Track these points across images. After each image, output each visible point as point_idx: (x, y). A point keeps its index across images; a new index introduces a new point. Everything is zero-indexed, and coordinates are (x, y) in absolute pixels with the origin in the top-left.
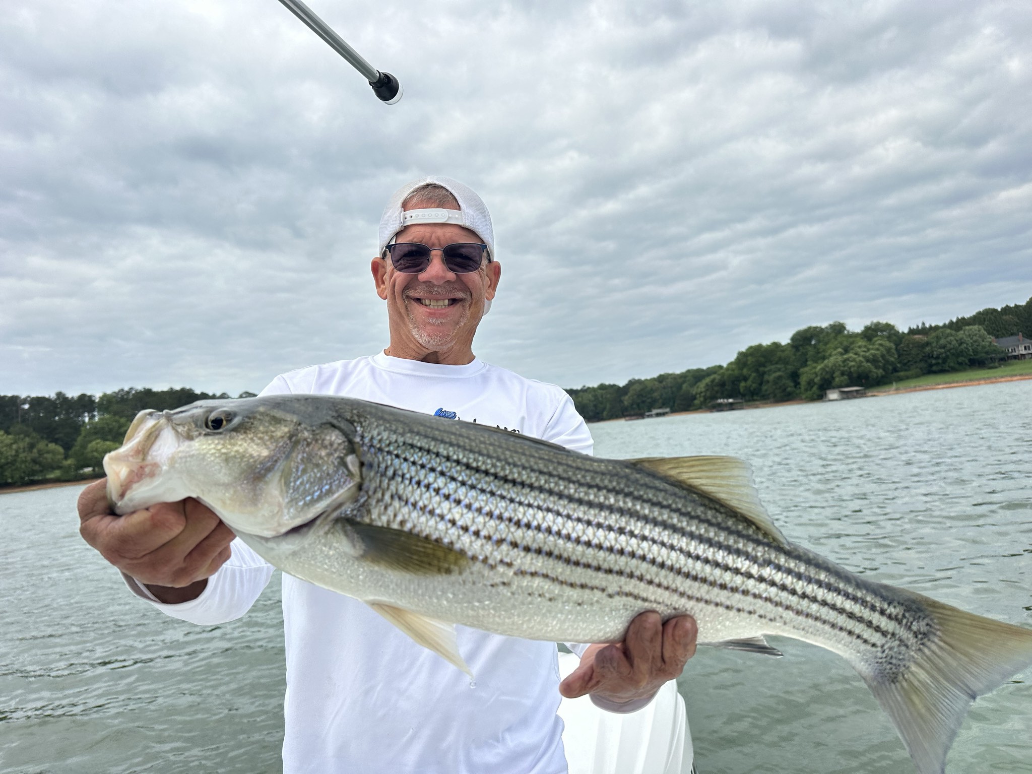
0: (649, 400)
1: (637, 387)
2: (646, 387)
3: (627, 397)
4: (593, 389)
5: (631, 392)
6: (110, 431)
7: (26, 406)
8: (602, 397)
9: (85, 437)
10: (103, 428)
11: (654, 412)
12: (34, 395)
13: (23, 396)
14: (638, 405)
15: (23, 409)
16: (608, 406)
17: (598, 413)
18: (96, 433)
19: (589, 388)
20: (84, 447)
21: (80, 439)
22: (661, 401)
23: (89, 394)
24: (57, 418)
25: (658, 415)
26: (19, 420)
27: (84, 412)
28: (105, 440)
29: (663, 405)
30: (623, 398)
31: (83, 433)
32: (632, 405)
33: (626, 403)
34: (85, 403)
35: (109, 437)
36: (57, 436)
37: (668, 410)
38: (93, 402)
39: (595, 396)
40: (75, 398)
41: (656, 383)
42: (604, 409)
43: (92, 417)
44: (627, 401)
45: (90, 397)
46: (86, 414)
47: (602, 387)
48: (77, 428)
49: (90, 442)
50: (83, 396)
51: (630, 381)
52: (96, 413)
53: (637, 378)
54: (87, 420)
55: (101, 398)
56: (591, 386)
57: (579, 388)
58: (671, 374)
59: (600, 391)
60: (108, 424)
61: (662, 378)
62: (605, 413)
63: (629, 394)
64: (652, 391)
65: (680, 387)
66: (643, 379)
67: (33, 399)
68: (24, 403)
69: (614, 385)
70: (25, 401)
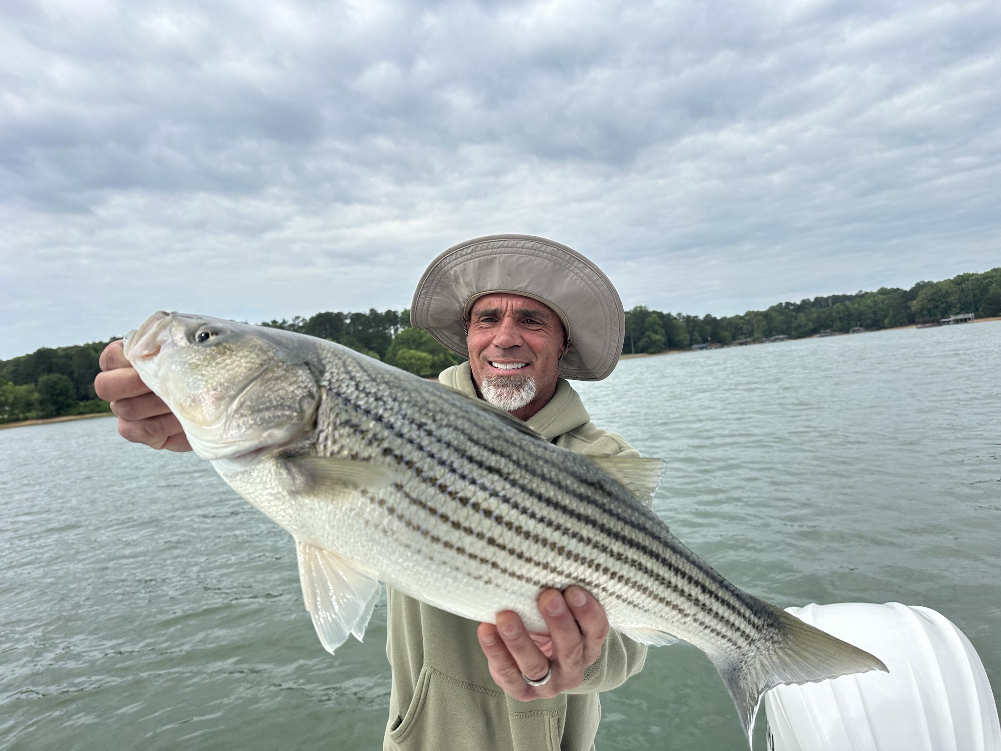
0: (944, 305)
1: (929, 291)
2: (941, 290)
3: (914, 302)
4: (872, 295)
5: (921, 296)
6: (414, 341)
7: (348, 321)
8: (883, 303)
9: (395, 346)
10: (408, 339)
11: (952, 318)
12: (353, 312)
13: (345, 313)
14: (929, 311)
15: (346, 323)
16: (891, 313)
17: (877, 321)
18: (402, 343)
19: (866, 293)
20: (395, 355)
21: (390, 349)
22: (958, 306)
23: (393, 310)
24: (371, 331)
25: (957, 322)
26: (344, 332)
27: (390, 326)
28: (410, 348)
29: (963, 310)
30: (909, 304)
31: (393, 343)
32: (921, 311)
33: (913, 309)
34: (391, 318)
35: (413, 346)
36: (373, 345)
37: (971, 315)
38: (396, 316)
39: (875, 302)
40: (384, 314)
41: (952, 285)
42: (886, 316)
43: (396, 331)
44: (915, 305)
45: (395, 312)
46: (392, 327)
47: (883, 292)
48: (387, 339)
49: (399, 350)
50: (389, 312)
51: (918, 284)
52: (399, 326)
53: (926, 281)
54: (392, 332)
55: (402, 313)
56: (869, 291)
57: (854, 294)
58: (973, 275)
59: (881, 297)
60: (411, 335)
61: (961, 280)
62: (886, 321)
63: (918, 299)
64: (947, 294)
65: (985, 290)
66: (935, 281)
67: (353, 314)
68: (347, 318)
69: (898, 289)
70: (346, 317)
